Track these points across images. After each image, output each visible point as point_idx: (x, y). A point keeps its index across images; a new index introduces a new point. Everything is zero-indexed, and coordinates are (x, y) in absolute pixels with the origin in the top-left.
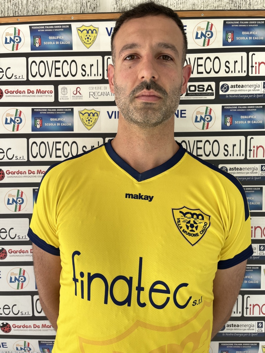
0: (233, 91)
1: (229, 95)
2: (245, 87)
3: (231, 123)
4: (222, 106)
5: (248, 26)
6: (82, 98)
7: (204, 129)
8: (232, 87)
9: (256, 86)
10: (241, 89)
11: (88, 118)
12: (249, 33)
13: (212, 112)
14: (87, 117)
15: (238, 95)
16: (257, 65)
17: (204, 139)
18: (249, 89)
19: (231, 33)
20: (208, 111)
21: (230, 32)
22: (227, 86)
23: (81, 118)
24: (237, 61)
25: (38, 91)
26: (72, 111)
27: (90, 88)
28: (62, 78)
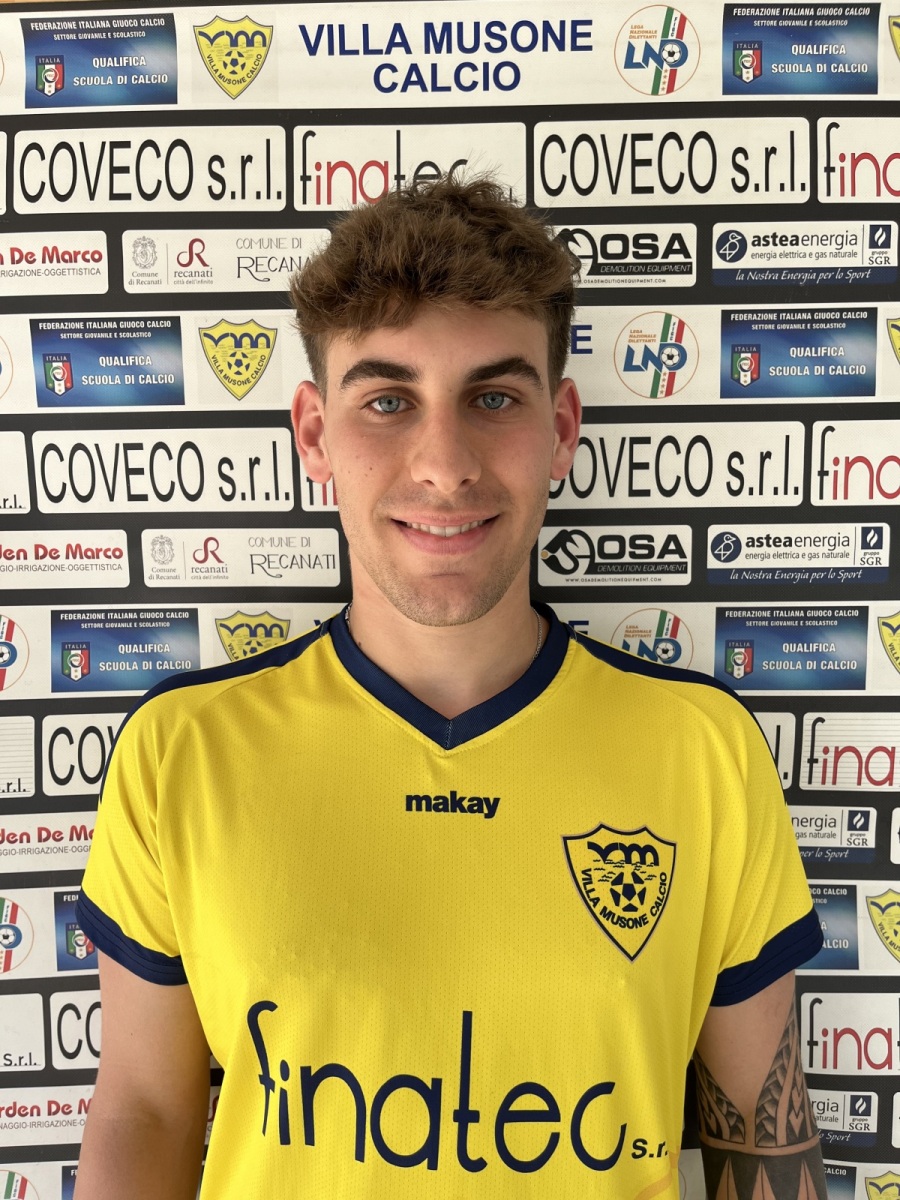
1: (745, 272)
2: (805, 242)
6: (210, 279)
7: (659, 395)
11: (233, 355)
12: (818, 50)
13: (687, 333)
14: (232, 352)
15: (779, 270)
16: (847, 164)
17: (658, 430)
18: (819, 252)
22: (740, 237)
23: (211, 356)
24: (773, 150)
25: (50, 255)
26: (174, 330)
27: (240, 243)
28: (137, 205)
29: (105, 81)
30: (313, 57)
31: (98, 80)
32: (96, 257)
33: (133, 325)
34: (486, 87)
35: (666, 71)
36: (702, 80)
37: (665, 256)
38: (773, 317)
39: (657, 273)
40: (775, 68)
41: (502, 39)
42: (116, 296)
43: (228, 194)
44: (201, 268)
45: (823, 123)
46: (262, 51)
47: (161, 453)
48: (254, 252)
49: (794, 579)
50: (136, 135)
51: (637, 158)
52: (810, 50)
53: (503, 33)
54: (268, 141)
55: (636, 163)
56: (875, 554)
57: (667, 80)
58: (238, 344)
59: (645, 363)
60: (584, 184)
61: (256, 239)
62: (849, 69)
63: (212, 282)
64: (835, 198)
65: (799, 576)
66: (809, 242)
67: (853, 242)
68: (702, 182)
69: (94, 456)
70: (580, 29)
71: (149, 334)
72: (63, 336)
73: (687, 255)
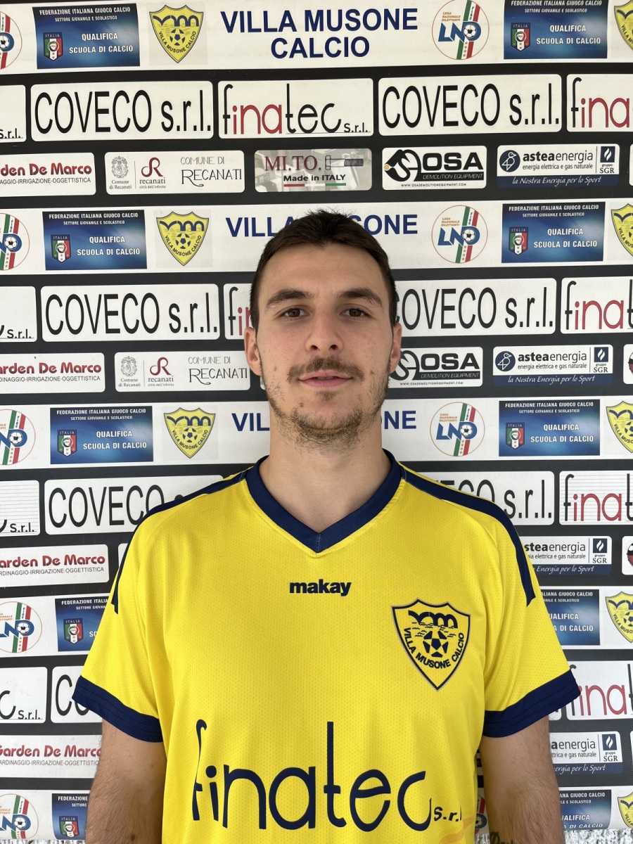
0: (529, 167)
1: (519, 178)
2: (558, 158)
3: (526, 245)
4: (504, 205)
5: (564, 11)
6: (163, 184)
7: (461, 261)
8: (527, 157)
9: (584, 157)
10: (548, 163)
11: (180, 236)
12: (567, 29)
13: (479, 219)
14: (179, 233)
15: (541, 177)
16: (587, 106)
17: (460, 285)
18: (568, 164)
19: (525, 28)
20: (471, 217)
21: (522, 25)
22: (515, 155)
23: (165, 236)
24: (538, 97)
25: (57, 169)
26: (140, 220)
27: (183, 161)
28: (114, 135)
29: (91, 50)
30: (230, 33)
31: (86, 50)
32: (87, 170)
33: (113, 216)
34: (346, 55)
35: (466, 43)
36: (490, 50)
37: (466, 168)
38: (536, 208)
39: (460, 179)
40: (539, 41)
41: (357, 21)
42: (101, 197)
43: (175, 127)
44: (157, 177)
45: (571, 78)
46: (196, 29)
47: (130, 301)
48: (193, 166)
49: (550, 382)
50: (113, 87)
51: (447, 102)
52: (562, 29)
53: (357, 17)
54: (201, 92)
55: (446, 105)
56: (603, 365)
57: (467, 49)
58: (183, 228)
59: (452, 240)
60: (412, 120)
61: (194, 158)
62: (588, 41)
63: (165, 187)
64: (579, 129)
65: (553, 380)
66: (561, 158)
67: (590, 158)
68: (490, 118)
69: (83, 303)
70: (409, 15)
71: (124, 222)
72: (66, 223)
73: (481, 167)
